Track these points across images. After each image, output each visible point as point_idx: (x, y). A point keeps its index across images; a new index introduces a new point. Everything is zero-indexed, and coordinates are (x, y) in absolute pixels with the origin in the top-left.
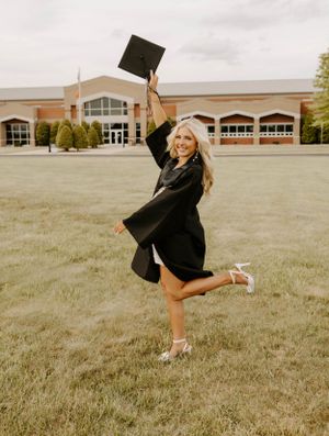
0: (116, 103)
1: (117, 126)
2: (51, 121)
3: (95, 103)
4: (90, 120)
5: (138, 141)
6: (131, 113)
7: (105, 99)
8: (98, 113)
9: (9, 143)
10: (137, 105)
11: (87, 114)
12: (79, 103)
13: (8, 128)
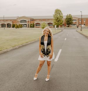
0: (25, 21)
1: (25, 24)
2: (14, 24)
3: (22, 21)
4: (21, 23)
5: (29, 27)
6: (27, 22)
7: (23, 20)
8: (22, 22)
9: (8, 27)
10: (28, 21)
11: (20, 22)
12: (19, 21)
13: (8, 25)
